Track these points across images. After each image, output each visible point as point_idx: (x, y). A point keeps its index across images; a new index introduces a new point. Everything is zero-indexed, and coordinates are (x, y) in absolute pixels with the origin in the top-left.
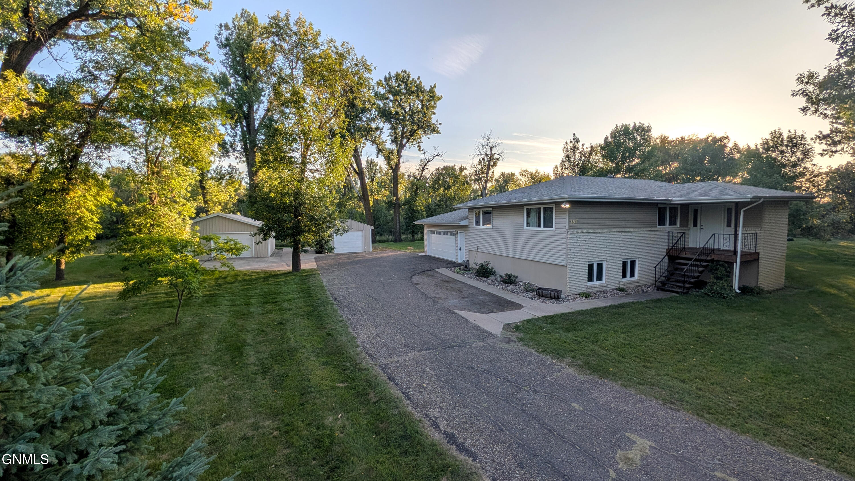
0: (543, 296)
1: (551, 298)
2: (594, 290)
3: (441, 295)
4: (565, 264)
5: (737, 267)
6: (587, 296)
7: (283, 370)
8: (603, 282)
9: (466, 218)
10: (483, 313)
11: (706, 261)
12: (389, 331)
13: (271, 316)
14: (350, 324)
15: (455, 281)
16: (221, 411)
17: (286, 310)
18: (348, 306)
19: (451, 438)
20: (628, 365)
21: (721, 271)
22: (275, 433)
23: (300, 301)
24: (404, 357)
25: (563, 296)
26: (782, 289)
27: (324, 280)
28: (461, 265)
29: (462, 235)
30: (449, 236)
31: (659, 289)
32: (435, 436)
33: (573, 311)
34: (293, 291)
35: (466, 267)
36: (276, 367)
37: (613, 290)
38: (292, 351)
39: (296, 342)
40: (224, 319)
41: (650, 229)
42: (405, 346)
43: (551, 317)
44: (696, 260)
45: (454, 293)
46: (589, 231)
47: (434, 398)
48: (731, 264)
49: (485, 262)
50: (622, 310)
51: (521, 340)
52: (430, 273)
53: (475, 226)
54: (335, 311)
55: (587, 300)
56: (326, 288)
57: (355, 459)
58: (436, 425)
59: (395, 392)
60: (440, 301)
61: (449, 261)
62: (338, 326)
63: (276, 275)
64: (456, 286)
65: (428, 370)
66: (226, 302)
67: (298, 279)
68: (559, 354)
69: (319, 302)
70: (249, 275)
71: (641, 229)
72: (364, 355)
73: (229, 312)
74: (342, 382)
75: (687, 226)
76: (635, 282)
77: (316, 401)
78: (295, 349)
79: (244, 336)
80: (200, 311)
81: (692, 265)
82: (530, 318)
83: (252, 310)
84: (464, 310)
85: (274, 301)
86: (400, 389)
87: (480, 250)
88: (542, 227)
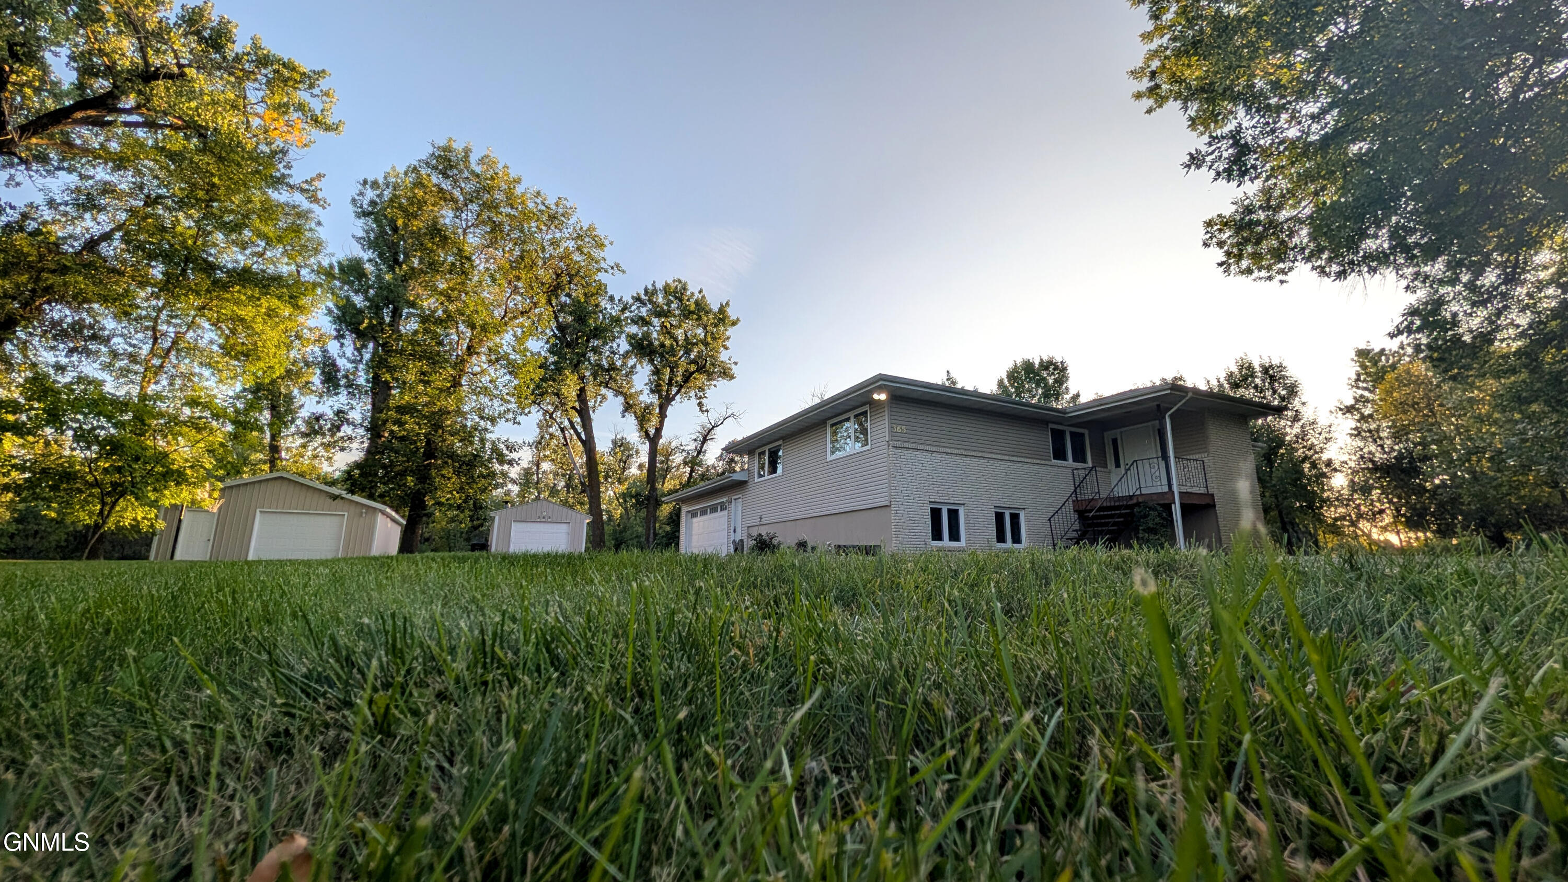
4: (887, 503)
5: (1177, 510)
8: (963, 543)
11: (1127, 507)
21: (1153, 519)
29: (737, 504)
30: (719, 513)
41: (1039, 462)
46: (928, 448)
48: (1168, 508)
49: (768, 534)
53: (756, 480)
71: (1023, 460)
75: (1105, 466)
87: (764, 521)
88: (853, 450)
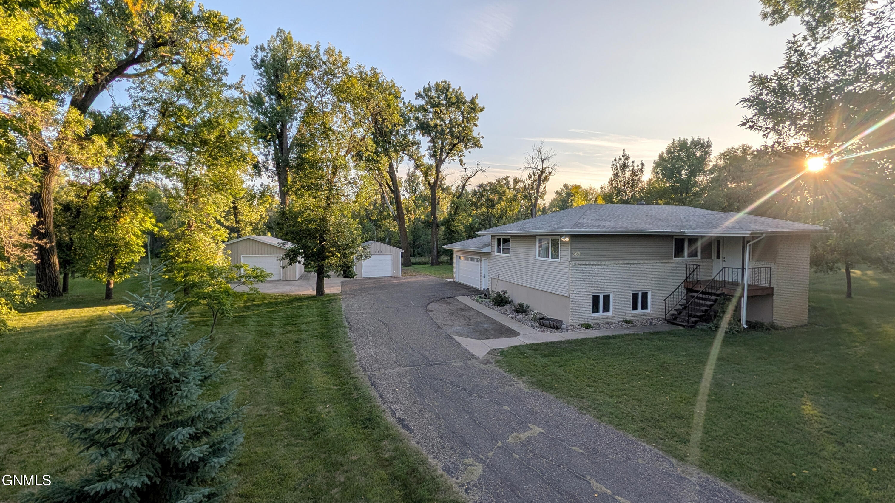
0: (544, 326)
1: (551, 327)
2: (599, 321)
3: (450, 323)
4: (567, 295)
5: (744, 302)
6: (588, 327)
7: (292, 376)
8: (611, 313)
9: (489, 245)
10: (479, 339)
11: (715, 295)
12: (385, 350)
13: (289, 335)
14: (355, 344)
15: (470, 309)
16: (245, 400)
17: (303, 331)
18: (358, 330)
19: (401, 421)
20: (574, 384)
22: (281, 414)
23: (317, 323)
24: (391, 370)
25: (563, 326)
26: (805, 325)
27: (343, 305)
28: (482, 293)
29: (485, 262)
30: (475, 263)
31: (669, 322)
32: (390, 419)
33: (563, 339)
34: (313, 315)
35: (485, 295)
36: (288, 374)
37: (619, 322)
38: (302, 364)
39: (307, 357)
40: (251, 337)
41: (664, 261)
42: (395, 362)
43: (538, 344)
44: (703, 293)
45: (462, 320)
46: (593, 263)
47: (400, 398)
49: (502, 291)
50: (612, 341)
51: (497, 362)
52: (448, 300)
53: (496, 254)
54: (346, 333)
55: (587, 330)
56: (343, 313)
57: (331, 429)
58: (394, 414)
59: (373, 393)
60: (445, 328)
61: (474, 288)
62: (344, 346)
63: (299, 299)
64: (467, 314)
65: (405, 380)
66: (252, 323)
67: (320, 303)
68: (520, 374)
69: (334, 325)
70: (275, 299)
71: (653, 261)
72: (359, 367)
73: (255, 331)
74: (336, 386)
75: (710, 258)
76: (646, 315)
77: (313, 397)
78: (305, 362)
79: (265, 351)
80: (230, 330)
81: (698, 298)
82: (518, 344)
83: (274, 330)
84: (461, 335)
85: (294, 323)
86: (378, 391)
87: (500, 278)
88: (550, 259)
